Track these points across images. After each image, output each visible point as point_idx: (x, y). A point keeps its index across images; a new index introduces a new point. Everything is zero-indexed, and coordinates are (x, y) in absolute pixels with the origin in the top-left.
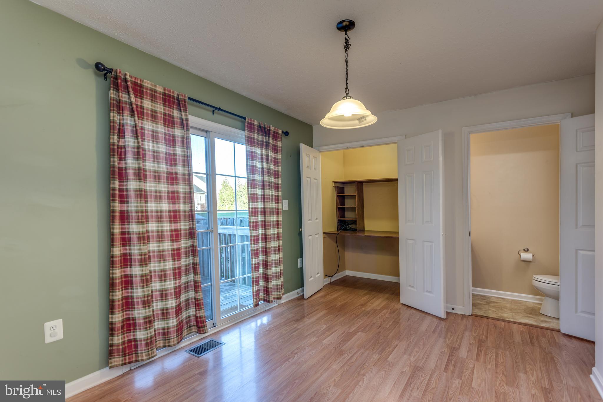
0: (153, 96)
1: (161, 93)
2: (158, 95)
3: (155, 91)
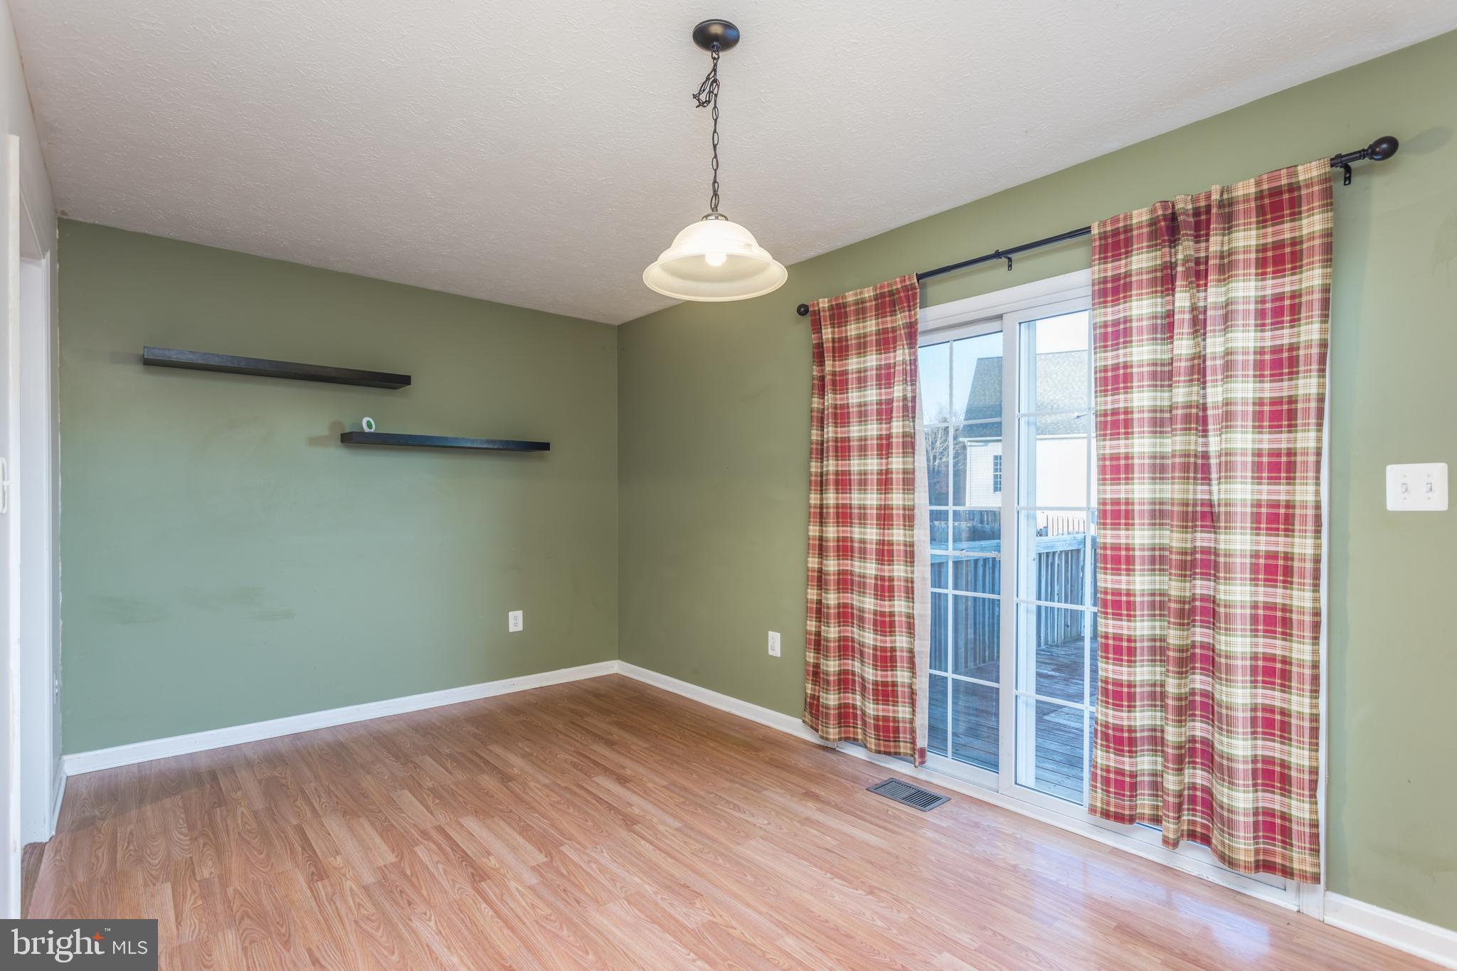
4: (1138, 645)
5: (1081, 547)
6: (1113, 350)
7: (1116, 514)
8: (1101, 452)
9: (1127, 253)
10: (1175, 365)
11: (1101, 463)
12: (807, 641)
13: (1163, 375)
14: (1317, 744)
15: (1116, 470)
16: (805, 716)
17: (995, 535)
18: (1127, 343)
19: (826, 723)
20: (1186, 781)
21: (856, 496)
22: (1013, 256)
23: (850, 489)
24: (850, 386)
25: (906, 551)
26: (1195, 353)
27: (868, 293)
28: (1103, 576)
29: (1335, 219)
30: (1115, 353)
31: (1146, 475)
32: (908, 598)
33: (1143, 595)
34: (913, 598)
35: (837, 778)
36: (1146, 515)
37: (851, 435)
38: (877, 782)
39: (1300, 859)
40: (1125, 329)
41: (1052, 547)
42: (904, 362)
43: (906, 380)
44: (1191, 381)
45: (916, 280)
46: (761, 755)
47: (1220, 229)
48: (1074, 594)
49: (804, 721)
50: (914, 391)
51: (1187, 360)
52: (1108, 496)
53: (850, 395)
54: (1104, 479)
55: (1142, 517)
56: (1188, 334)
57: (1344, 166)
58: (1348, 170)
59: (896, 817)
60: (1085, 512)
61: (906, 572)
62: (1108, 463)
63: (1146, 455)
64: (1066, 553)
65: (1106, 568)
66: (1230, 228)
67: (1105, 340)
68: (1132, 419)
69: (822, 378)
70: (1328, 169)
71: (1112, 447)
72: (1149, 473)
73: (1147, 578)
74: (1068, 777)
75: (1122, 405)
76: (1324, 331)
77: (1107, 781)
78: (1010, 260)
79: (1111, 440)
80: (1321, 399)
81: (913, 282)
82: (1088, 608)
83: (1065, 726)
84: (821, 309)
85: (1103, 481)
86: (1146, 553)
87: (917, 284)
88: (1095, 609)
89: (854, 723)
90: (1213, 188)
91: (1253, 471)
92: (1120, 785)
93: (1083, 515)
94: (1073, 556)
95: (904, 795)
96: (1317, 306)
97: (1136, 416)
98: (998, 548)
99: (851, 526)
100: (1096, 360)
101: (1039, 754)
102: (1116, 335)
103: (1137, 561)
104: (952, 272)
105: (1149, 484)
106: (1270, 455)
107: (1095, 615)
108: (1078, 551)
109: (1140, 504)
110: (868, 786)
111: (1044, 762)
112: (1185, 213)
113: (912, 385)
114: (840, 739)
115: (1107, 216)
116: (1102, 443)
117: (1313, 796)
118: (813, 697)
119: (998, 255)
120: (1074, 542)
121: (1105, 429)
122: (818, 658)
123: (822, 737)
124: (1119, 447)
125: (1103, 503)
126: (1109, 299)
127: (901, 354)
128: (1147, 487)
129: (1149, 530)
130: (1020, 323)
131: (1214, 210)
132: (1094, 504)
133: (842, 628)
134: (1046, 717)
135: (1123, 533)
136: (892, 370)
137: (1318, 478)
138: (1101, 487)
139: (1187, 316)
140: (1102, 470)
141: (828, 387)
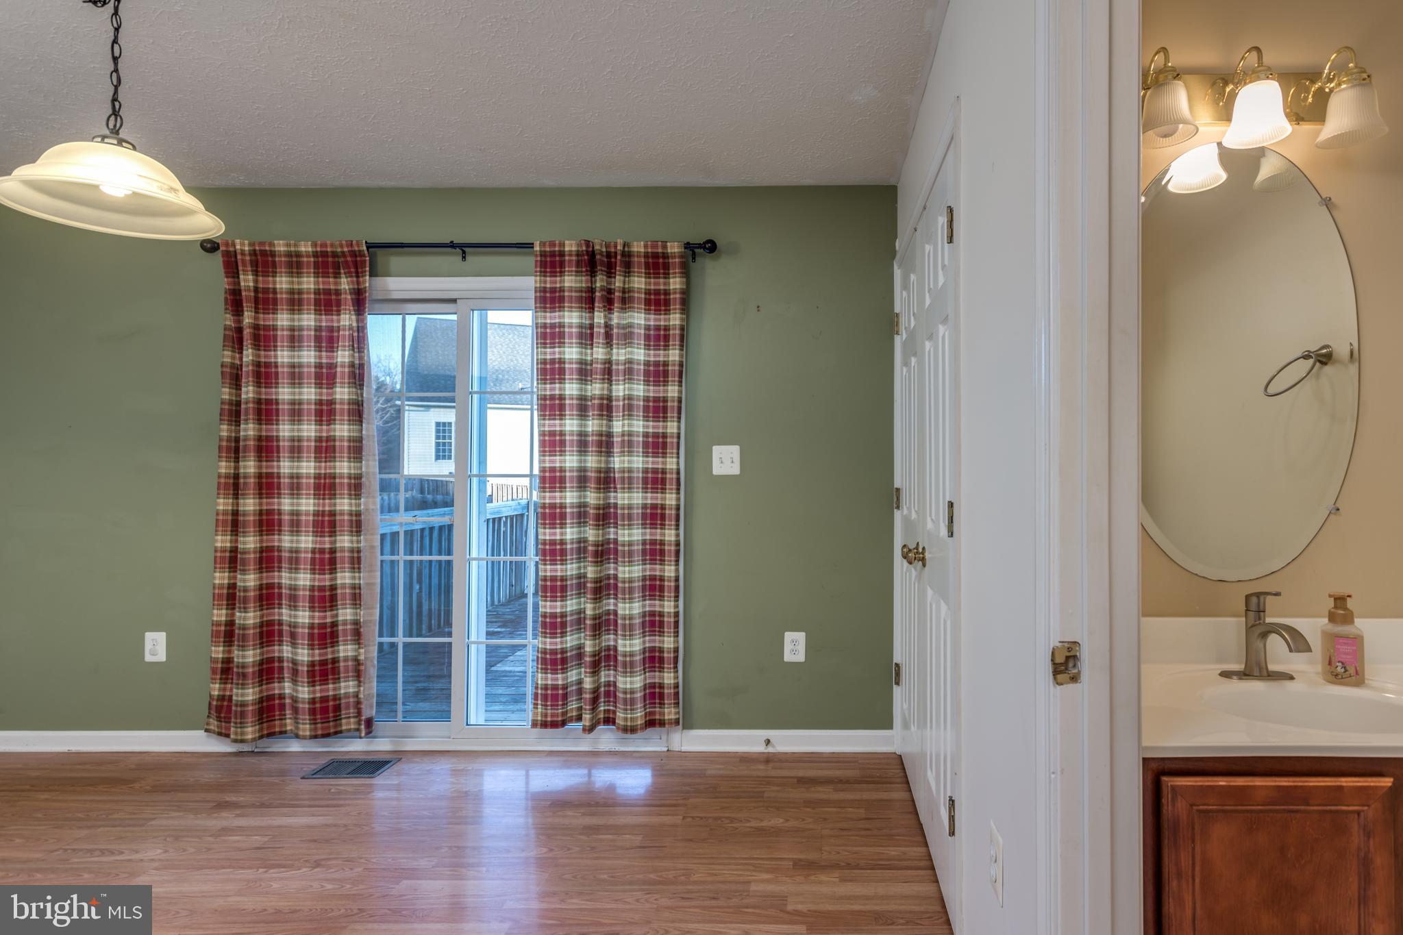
0: (295, 264)
1: (311, 254)
2: (305, 259)
3: (298, 255)
4: (569, 583)
5: (525, 511)
6: (550, 348)
7: (553, 480)
8: (542, 429)
9: (561, 272)
10: (594, 365)
11: (542, 438)
12: (215, 635)
13: (584, 372)
14: (678, 632)
15: (553, 444)
16: (208, 724)
17: (449, 503)
18: (562, 344)
19: (241, 723)
20: (603, 680)
21: (287, 464)
22: (467, 250)
23: (279, 457)
24: (279, 344)
25: (351, 521)
26: (606, 359)
27: (305, 248)
28: (543, 530)
29: (688, 283)
30: (552, 350)
31: (575, 449)
32: (354, 568)
33: (572, 543)
34: (359, 568)
35: (259, 779)
36: (575, 480)
37: (280, 397)
38: (314, 767)
39: (669, 713)
40: (560, 332)
41: (498, 512)
42: (351, 328)
43: (353, 346)
44: (603, 379)
45: (365, 248)
46: (137, 785)
47: (623, 272)
48: (519, 549)
49: (207, 731)
50: (361, 358)
51: (601, 363)
52: (547, 465)
53: (279, 353)
54: (544, 451)
55: (572, 482)
56: (603, 344)
57: (692, 250)
58: (694, 254)
59: (339, 793)
60: (528, 479)
61: (352, 542)
62: (547, 438)
63: (575, 433)
64: (512, 517)
65: (545, 524)
66: (629, 272)
67: (545, 338)
68: (565, 404)
69: (239, 330)
70: (683, 250)
71: (550, 426)
72: (577, 447)
73: (575, 530)
74: (513, 712)
75: (557, 392)
76: (681, 356)
77: (545, 697)
78: (464, 252)
79: (549, 419)
80: (680, 401)
81: (361, 249)
82: (531, 557)
83: (510, 672)
84: (238, 251)
85: (543, 453)
86: (575, 510)
87: (366, 252)
88: (537, 559)
89: (280, 715)
90: (619, 241)
91: (643, 448)
92: (555, 698)
93: (526, 481)
94: (517, 520)
95: (349, 770)
96: (678, 338)
97: (567, 402)
98: (452, 514)
99: (278, 498)
100: (537, 353)
101: (488, 700)
102: (553, 336)
103: (568, 516)
104: (406, 249)
105: (577, 455)
106: (653, 437)
107: (537, 563)
108: (522, 515)
109: (570, 471)
110: (302, 774)
111: (491, 706)
112: (601, 253)
113: (359, 352)
114: (261, 737)
115: (547, 239)
116: (542, 422)
117: (676, 667)
118: (222, 698)
119: (452, 245)
120: (519, 507)
121: (545, 411)
122: (230, 652)
123: (235, 741)
124: (555, 425)
125: (543, 470)
126: (548, 306)
127: (346, 319)
128: (575, 458)
129: (577, 491)
130: (473, 310)
131: (619, 257)
132: (536, 471)
133: (265, 611)
134: (493, 669)
135: (558, 494)
136: (335, 334)
137: (678, 454)
138: (542, 458)
139: (602, 331)
140: (543, 444)
141: (247, 342)
